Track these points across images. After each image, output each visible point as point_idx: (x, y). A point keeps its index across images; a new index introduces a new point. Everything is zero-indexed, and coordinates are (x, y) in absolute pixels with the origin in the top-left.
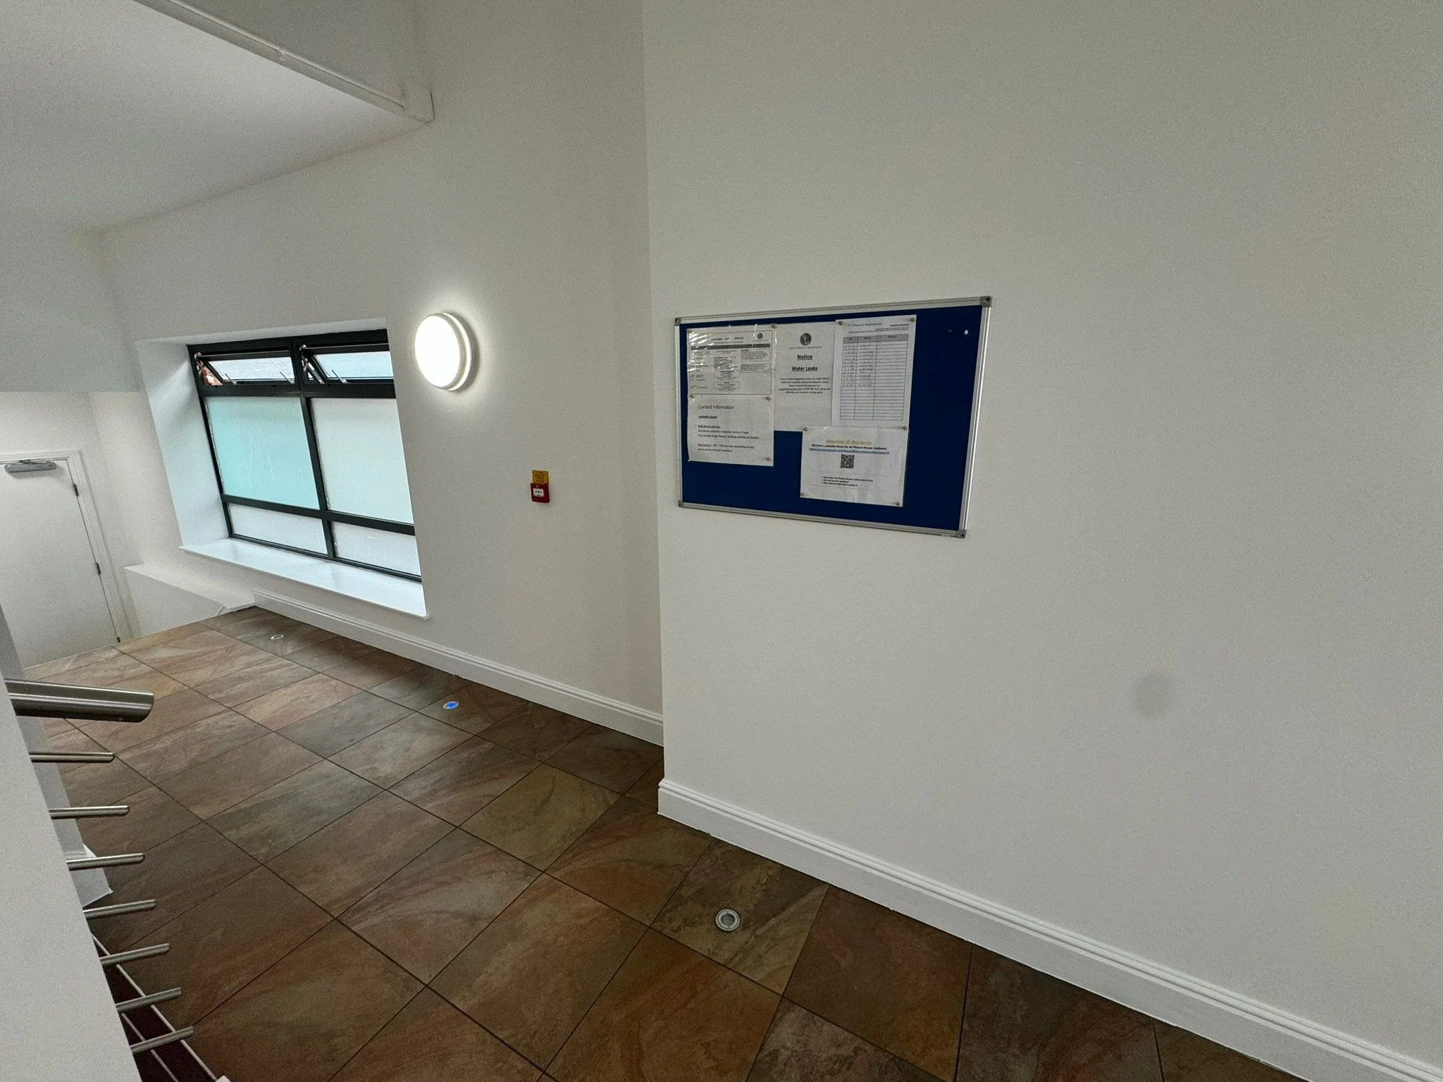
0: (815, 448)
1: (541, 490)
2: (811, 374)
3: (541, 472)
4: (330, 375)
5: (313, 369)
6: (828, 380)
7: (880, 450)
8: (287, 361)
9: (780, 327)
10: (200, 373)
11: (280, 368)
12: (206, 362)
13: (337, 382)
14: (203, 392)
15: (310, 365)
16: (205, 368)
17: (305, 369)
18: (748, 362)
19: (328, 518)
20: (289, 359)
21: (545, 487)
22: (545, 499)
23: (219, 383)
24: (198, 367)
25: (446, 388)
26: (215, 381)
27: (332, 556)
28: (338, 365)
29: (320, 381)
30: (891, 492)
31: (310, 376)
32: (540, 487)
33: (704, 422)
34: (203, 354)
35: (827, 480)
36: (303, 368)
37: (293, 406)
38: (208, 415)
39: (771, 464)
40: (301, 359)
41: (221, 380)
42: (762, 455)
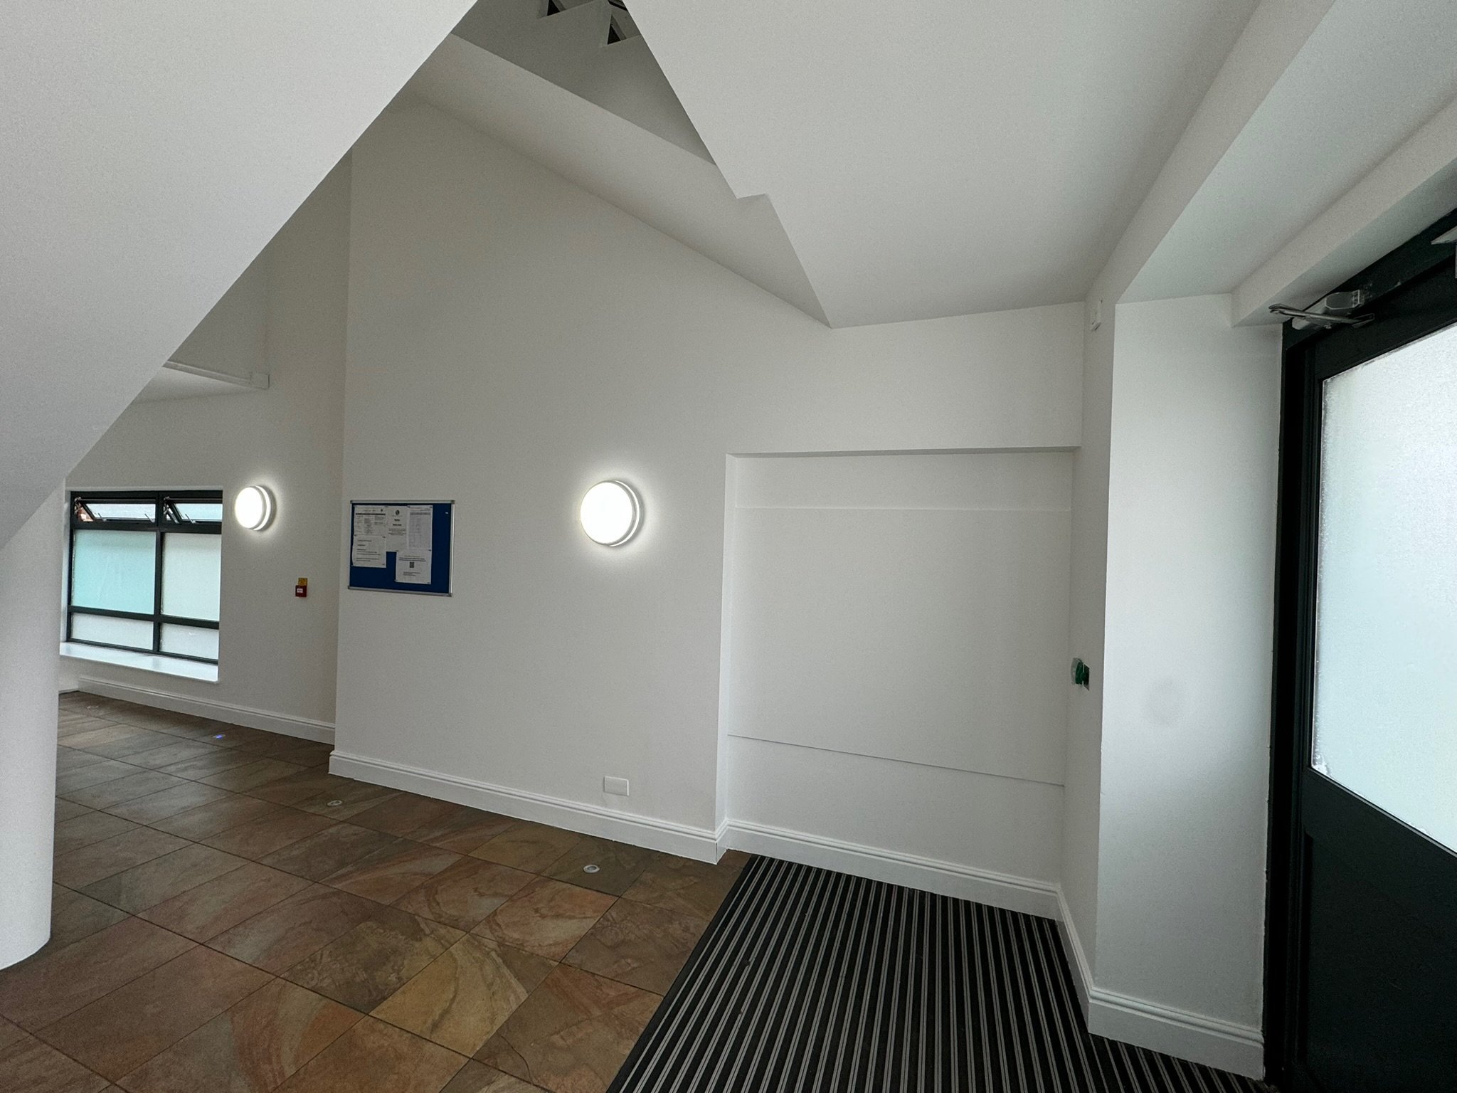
0: (401, 559)
1: (302, 590)
2: (398, 527)
3: (304, 579)
4: (184, 517)
5: (172, 512)
6: (405, 530)
7: (423, 560)
8: (153, 507)
9: (389, 507)
10: (76, 512)
11: (147, 511)
12: (83, 504)
13: (188, 522)
14: (75, 525)
15: (170, 510)
16: (82, 508)
17: (165, 513)
18: (378, 521)
19: (159, 620)
20: (154, 505)
21: (305, 588)
22: (304, 595)
23: (90, 520)
24: (75, 508)
25: (252, 529)
26: (87, 518)
27: (157, 650)
28: (190, 511)
29: (176, 521)
30: (426, 579)
31: (168, 517)
32: (301, 587)
33: (359, 547)
34: (82, 498)
35: (405, 574)
36: (163, 512)
37: (151, 538)
38: (74, 543)
39: (385, 567)
40: (163, 506)
41: (92, 517)
42: (381, 563)
